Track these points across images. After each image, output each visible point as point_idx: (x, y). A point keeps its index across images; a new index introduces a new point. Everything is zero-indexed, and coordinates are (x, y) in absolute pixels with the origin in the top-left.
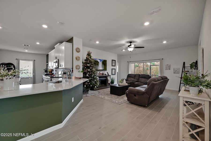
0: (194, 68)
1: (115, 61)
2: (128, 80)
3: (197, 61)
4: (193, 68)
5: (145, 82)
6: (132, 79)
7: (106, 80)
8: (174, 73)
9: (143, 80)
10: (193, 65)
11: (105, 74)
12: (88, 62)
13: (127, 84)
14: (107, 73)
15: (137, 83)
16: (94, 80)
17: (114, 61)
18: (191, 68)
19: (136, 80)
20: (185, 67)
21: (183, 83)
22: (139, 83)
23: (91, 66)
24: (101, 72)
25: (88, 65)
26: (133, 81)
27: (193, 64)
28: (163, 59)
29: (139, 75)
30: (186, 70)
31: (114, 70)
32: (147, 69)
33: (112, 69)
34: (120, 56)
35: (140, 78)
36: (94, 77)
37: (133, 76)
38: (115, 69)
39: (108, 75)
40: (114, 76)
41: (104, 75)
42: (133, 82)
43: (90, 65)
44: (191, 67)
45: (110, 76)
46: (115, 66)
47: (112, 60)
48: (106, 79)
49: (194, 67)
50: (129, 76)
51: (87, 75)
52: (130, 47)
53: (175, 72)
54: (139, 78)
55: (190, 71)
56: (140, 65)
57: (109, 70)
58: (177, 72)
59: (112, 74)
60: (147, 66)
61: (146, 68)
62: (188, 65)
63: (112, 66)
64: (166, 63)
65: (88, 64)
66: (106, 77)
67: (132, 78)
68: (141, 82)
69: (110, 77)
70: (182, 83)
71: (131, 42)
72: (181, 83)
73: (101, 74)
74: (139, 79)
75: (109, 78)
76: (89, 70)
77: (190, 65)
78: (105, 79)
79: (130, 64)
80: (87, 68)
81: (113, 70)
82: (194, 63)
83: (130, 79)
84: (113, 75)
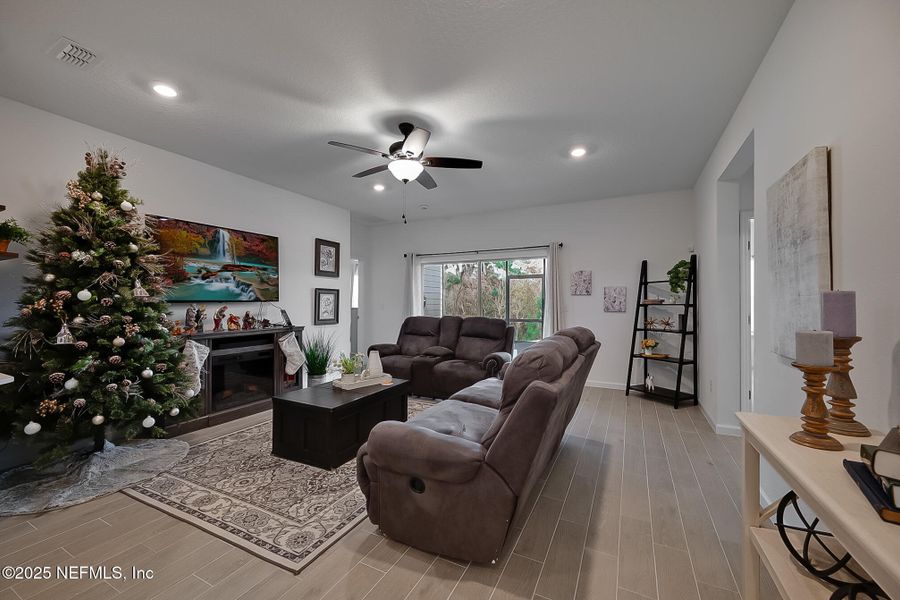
0: (682, 288)
1: (336, 246)
2: (406, 347)
3: (694, 258)
4: (679, 286)
5: (489, 359)
6: (425, 345)
7: (271, 361)
8: (607, 310)
9: (474, 347)
10: (680, 275)
11: (266, 323)
12: (84, 232)
13: (388, 381)
14: (283, 312)
15: (444, 365)
16: (138, 371)
17: (333, 250)
18: (674, 290)
19: (444, 350)
20: (646, 283)
21: (640, 356)
22: (458, 363)
23: (111, 268)
24: (237, 311)
25: (77, 255)
26: (426, 355)
27: (681, 269)
28: (561, 245)
29: (460, 321)
30: (652, 297)
31: (331, 297)
32: (495, 294)
33: (318, 292)
34: (370, 225)
35: (462, 338)
36: (131, 345)
37: (428, 329)
38: (338, 291)
39: (289, 323)
40: (327, 330)
41: (258, 328)
42: (428, 359)
43: (101, 258)
44: (671, 284)
45: (300, 330)
46: (336, 274)
47: (319, 242)
48: (270, 353)
49: (686, 284)
50: (411, 328)
51: (64, 337)
52: (399, 152)
53: (610, 306)
54: (458, 337)
55: (671, 301)
56: (465, 278)
57: (294, 300)
58: (617, 308)
59: (317, 320)
60: (494, 280)
61: (491, 290)
62: (659, 274)
63: (318, 272)
64: (573, 263)
65: (84, 245)
66: (270, 338)
67: (422, 339)
68: (469, 361)
69: (299, 338)
70: (636, 356)
71: (406, 129)
72: (632, 356)
73: (232, 320)
74: (457, 341)
75: (288, 345)
76: (85, 295)
77: (669, 273)
78: (261, 353)
79: (419, 267)
80: (64, 281)
81: (324, 297)
82: (683, 264)
83: (412, 345)
84: (326, 322)
